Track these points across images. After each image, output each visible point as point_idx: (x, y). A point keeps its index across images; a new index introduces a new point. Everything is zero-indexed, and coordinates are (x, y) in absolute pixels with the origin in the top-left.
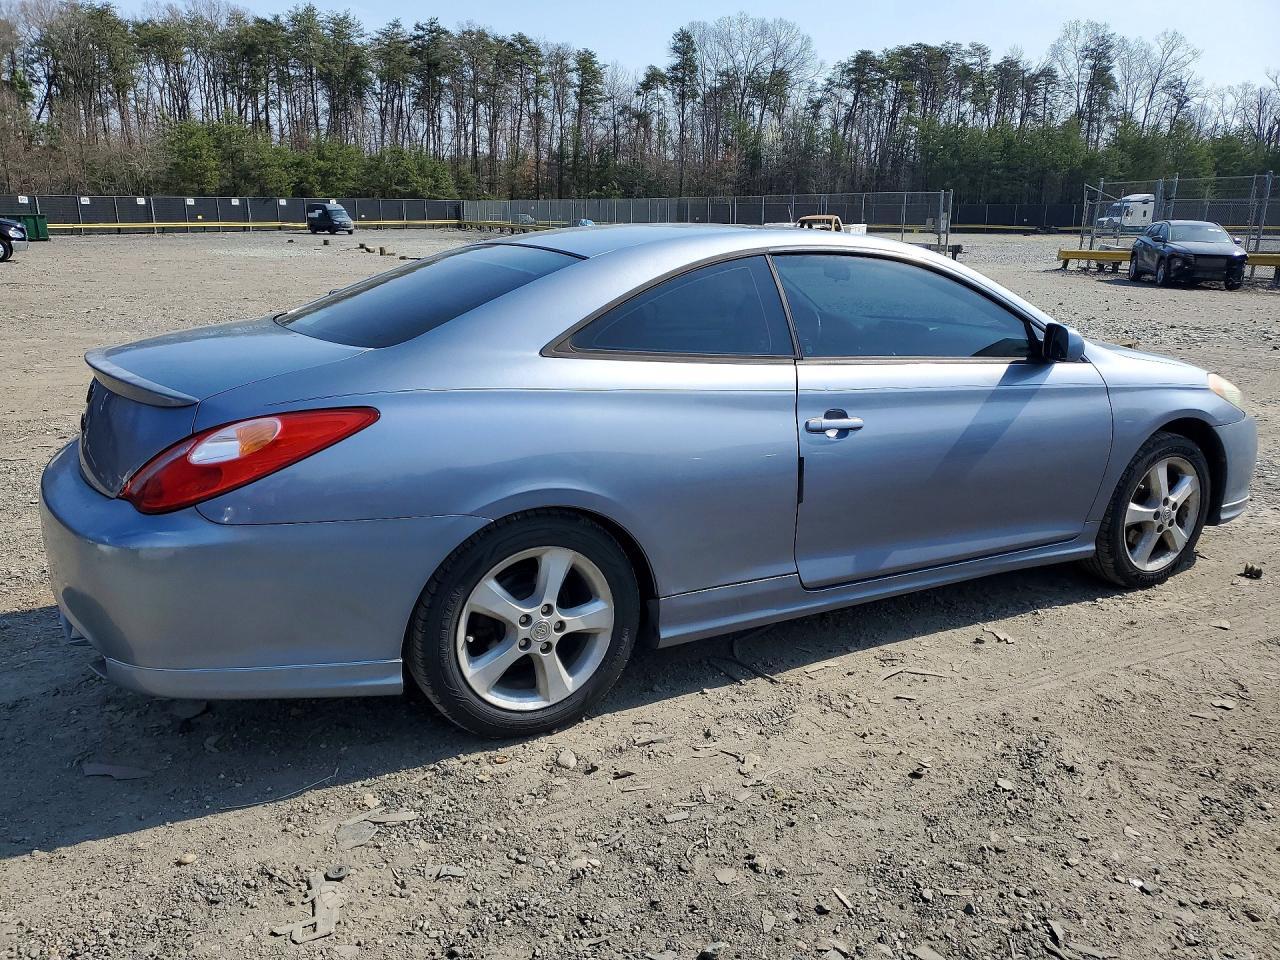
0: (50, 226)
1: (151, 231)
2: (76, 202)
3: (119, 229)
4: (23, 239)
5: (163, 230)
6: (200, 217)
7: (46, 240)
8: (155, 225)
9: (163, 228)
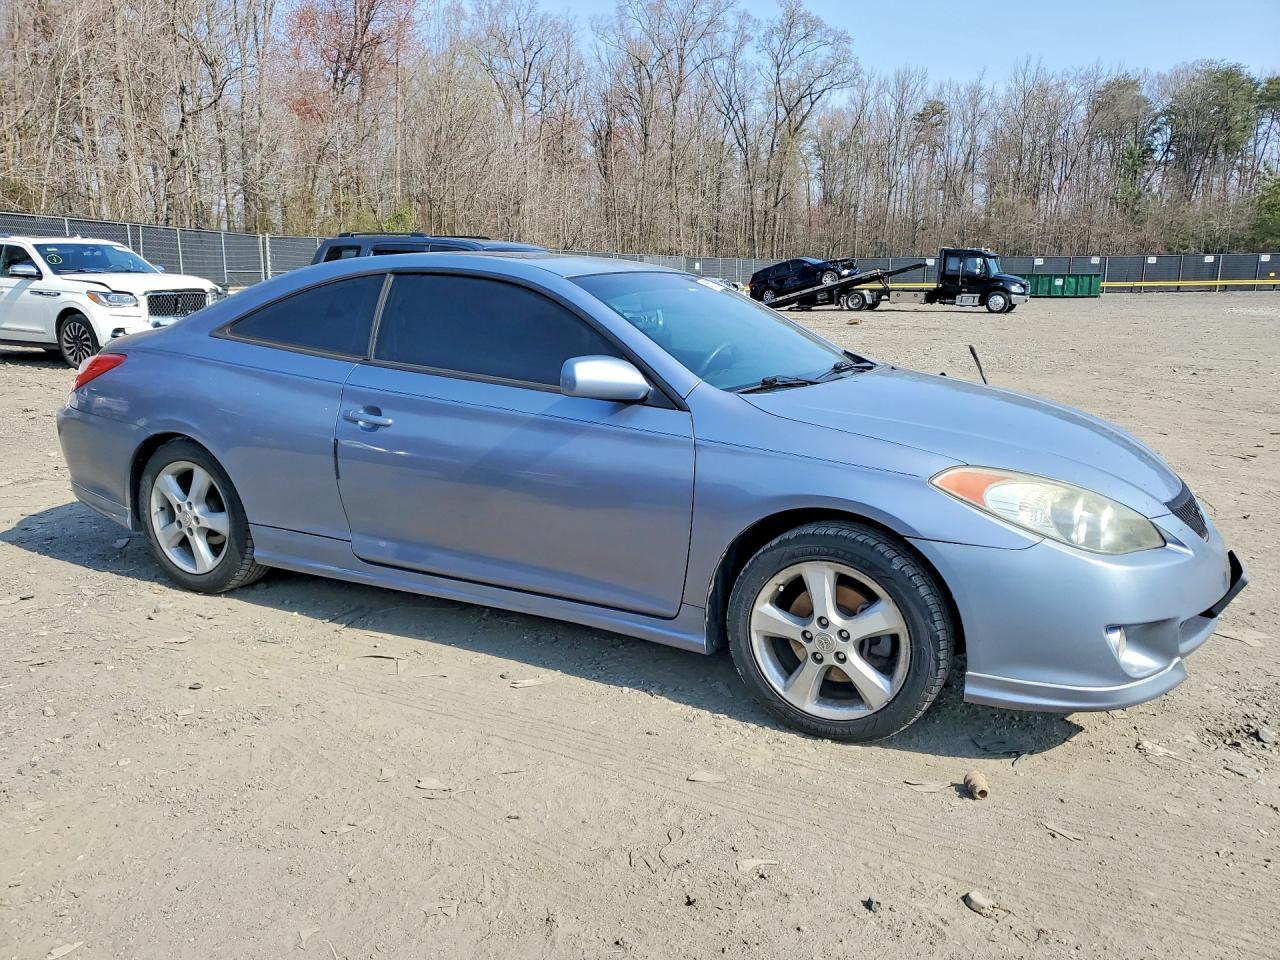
0: (1104, 284)
1: (1212, 289)
2: (1144, 259)
3: (1178, 287)
4: (1023, 294)
5: (1225, 288)
6: (1272, 275)
7: (1096, 297)
8: (1219, 282)
9: (1226, 286)
